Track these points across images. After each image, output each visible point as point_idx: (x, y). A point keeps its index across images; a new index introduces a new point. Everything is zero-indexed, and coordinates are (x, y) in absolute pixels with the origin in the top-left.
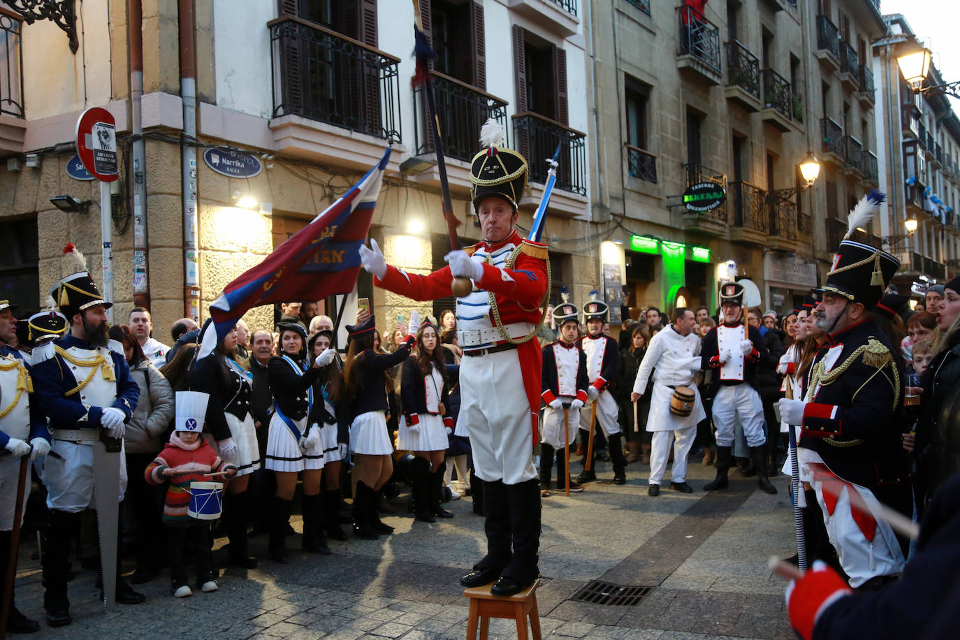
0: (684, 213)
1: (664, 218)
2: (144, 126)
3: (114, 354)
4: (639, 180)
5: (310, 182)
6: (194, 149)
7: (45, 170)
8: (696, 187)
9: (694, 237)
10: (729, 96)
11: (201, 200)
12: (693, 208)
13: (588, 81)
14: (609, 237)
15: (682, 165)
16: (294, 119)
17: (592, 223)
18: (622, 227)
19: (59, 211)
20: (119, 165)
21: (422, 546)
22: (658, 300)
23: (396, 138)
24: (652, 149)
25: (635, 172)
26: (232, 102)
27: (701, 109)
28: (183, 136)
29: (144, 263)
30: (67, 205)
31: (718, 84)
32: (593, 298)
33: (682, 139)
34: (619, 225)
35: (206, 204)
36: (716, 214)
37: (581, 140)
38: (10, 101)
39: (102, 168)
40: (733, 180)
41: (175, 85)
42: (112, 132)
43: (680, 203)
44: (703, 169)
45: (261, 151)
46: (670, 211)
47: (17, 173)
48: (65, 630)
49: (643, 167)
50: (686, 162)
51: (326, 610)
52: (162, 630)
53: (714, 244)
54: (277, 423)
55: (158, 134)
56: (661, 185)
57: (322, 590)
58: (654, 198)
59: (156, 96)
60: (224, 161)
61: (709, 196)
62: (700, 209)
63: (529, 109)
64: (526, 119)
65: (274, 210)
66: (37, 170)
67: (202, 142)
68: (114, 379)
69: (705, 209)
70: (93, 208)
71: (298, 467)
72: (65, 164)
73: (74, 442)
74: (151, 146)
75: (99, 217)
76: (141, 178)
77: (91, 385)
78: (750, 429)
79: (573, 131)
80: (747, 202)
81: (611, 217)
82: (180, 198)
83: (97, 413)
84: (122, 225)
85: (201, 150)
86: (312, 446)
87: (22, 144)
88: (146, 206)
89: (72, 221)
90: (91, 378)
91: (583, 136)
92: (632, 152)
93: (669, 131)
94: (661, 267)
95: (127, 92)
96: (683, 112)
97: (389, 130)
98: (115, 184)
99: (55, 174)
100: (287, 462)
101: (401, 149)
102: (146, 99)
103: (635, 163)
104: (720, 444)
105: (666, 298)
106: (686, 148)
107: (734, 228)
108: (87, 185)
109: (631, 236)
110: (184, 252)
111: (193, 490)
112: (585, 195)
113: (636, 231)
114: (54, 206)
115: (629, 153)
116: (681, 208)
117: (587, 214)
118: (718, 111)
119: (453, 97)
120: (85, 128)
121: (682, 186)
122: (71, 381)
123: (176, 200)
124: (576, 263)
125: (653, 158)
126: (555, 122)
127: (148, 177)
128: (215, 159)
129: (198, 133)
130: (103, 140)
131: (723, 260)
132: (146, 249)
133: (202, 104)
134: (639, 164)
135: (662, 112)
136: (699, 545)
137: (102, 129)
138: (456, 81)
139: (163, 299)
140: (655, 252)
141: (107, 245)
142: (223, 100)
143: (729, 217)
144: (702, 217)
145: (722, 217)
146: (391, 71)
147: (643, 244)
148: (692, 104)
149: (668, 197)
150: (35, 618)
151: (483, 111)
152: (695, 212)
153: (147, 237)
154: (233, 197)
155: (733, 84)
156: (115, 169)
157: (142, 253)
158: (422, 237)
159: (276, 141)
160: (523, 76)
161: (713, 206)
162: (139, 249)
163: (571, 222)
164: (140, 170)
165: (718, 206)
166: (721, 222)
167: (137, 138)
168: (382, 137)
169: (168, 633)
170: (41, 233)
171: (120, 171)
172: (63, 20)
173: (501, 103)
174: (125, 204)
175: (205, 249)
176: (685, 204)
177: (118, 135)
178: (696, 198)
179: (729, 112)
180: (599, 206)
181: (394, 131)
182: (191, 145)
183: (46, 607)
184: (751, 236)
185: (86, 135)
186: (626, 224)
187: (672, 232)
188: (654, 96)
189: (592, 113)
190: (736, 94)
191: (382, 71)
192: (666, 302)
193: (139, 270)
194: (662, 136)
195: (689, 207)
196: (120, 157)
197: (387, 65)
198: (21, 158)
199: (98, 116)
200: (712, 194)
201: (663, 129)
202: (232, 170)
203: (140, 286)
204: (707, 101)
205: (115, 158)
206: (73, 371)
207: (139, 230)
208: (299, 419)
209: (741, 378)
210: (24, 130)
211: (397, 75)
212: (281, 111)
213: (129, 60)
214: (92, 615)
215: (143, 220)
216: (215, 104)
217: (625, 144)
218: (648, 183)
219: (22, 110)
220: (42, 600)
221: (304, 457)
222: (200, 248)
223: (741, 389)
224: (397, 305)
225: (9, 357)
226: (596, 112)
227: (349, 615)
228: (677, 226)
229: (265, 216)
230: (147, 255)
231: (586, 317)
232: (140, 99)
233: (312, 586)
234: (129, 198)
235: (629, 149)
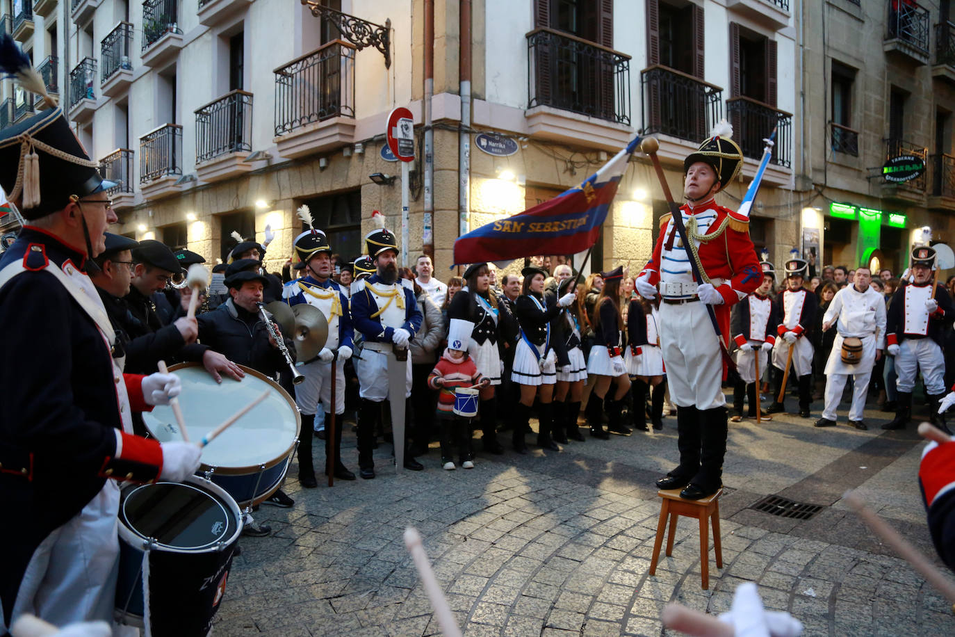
0: (883, 183)
1: (863, 187)
2: (433, 119)
3: (405, 289)
4: (841, 154)
5: (556, 159)
6: (468, 135)
7: (367, 155)
8: (896, 160)
9: (891, 205)
10: (935, 75)
11: (472, 174)
12: (892, 179)
13: (797, 67)
14: (810, 203)
15: (883, 140)
16: (544, 109)
17: (796, 192)
18: (822, 195)
19: (375, 184)
20: (415, 148)
21: (631, 452)
22: (853, 261)
23: (625, 121)
24: (855, 125)
25: (837, 147)
26: (498, 98)
27: (906, 88)
28: (460, 126)
29: (430, 222)
30: (381, 180)
31: (925, 65)
32: (793, 256)
33: (885, 117)
34: (820, 194)
35: (477, 177)
36: (915, 184)
37: (788, 119)
38: (346, 107)
39: (404, 152)
40: (934, 152)
41: (455, 87)
42: (411, 125)
43: (879, 173)
44: (904, 143)
45: (519, 135)
46: (869, 182)
47: (349, 158)
48: (371, 482)
49: (845, 142)
50: (887, 136)
51: (552, 493)
52: (433, 492)
53: (911, 211)
54: (523, 346)
55: (443, 125)
56: (861, 158)
57: (550, 478)
58: (855, 169)
59: (442, 96)
60: (490, 143)
61: (908, 168)
62: (898, 180)
63: (742, 94)
64: (738, 103)
65: (527, 181)
66: (362, 155)
67: (474, 129)
68: (405, 306)
69: (904, 179)
70: (397, 182)
71: (537, 382)
72: (380, 150)
73: (376, 351)
74: (437, 134)
75: (400, 188)
76: (430, 158)
77: (388, 310)
78: (930, 379)
79: (780, 112)
80: (947, 174)
81: (813, 187)
82: (457, 173)
83: (390, 332)
84: (416, 193)
85: (474, 135)
86: (548, 366)
87: (352, 137)
88: (433, 179)
89: (383, 191)
90: (388, 305)
91: (790, 116)
92: (836, 129)
93: (873, 109)
94: (858, 230)
95: (422, 94)
96: (887, 91)
97: (621, 115)
98: (412, 163)
99: (373, 157)
100: (531, 378)
101: (630, 131)
102: (435, 99)
103: (838, 139)
104: (900, 390)
105: (860, 258)
106: (888, 124)
107: (932, 197)
108: (394, 165)
109: (831, 203)
110: (459, 214)
111: (457, 394)
112: (789, 167)
113: (835, 199)
114: (371, 181)
115: (833, 130)
116: (880, 179)
117: (791, 184)
118: (923, 88)
119: (675, 86)
120: (393, 123)
121: (882, 159)
122: (374, 307)
123: (455, 174)
124: (778, 227)
125: (856, 134)
126: (765, 105)
127: (435, 158)
128: (484, 142)
129: (471, 123)
130: (405, 131)
131: (919, 225)
132: (432, 212)
133: (475, 100)
134: (842, 139)
135: (867, 93)
136: (871, 475)
137: (404, 123)
138: (678, 72)
139: (443, 249)
140: (852, 218)
141: (405, 209)
142: (491, 96)
143: (928, 186)
144: (902, 187)
145: (921, 187)
146: (623, 67)
147: (841, 210)
148: (898, 84)
149: (868, 169)
150: (352, 471)
151: (701, 98)
152: (893, 182)
153: (433, 202)
154: (497, 171)
155: (942, 63)
156: (412, 153)
157: (429, 214)
158: (646, 203)
159: (531, 127)
160: (737, 66)
161: (912, 177)
162: (427, 212)
163: (776, 191)
164: (430, 152)
165: (917, 177)
166: (919, 191)
167: (428, 128)
168: (615, 121)
169: (437, 494)
170: (363, 201)
171: (416, 154)
172: (381, 46)
173: (716, 90)
174: (418, 178)
175: (474, 211)
176: (884, 175)
177: (415, 127)
178: (896, 169)
179: (935, 91)
180: (802, 177)
181: (624, 116)
182: (466, 132)
183: (359, 464)
184: (949, 204)
185: (393, 128)
186: (826, 193)
187: (870, 201)
188: (860, 79)
189: (799, 95)
190: (943, 72)
191: (616, 67)
192: (860, 263)
193: (427, 228)
194: (865, 115)
195: (888, 178)
196: (416, 143)
197: (621, 61)
198: (351, 147)
199: (403, 113)
200: (911, 166)
201: (866, 107)
202: (496, 150)
203: (427, 239)
204: (913, 80)
205: (413, 144)
206: (376, 300)
207: (427, 197)
208: (540, 345)
209: (925, 333)
210: (353, 127)
211: (628, 70)
212: (534, 103)
213: (424, 71)
214: (388, 474)
215: (430, 190)
216: (484, 100)
217: (829, 122)
218: (849, 157)
219: (354, 112)
220: (357, 459)
221: (542, 374)
222: (471, 211)
223: (923, 343)
224: (622, 258)
225: (328, 289)
226: (803, 94)
227: (568, 498)
228: (876, 195)
229: (520, 186)
230: (433, 216)
231: (788, 273)
232: (431, 100)
233: (542, 473)
234: (422, 173)
235: (833, 127)
